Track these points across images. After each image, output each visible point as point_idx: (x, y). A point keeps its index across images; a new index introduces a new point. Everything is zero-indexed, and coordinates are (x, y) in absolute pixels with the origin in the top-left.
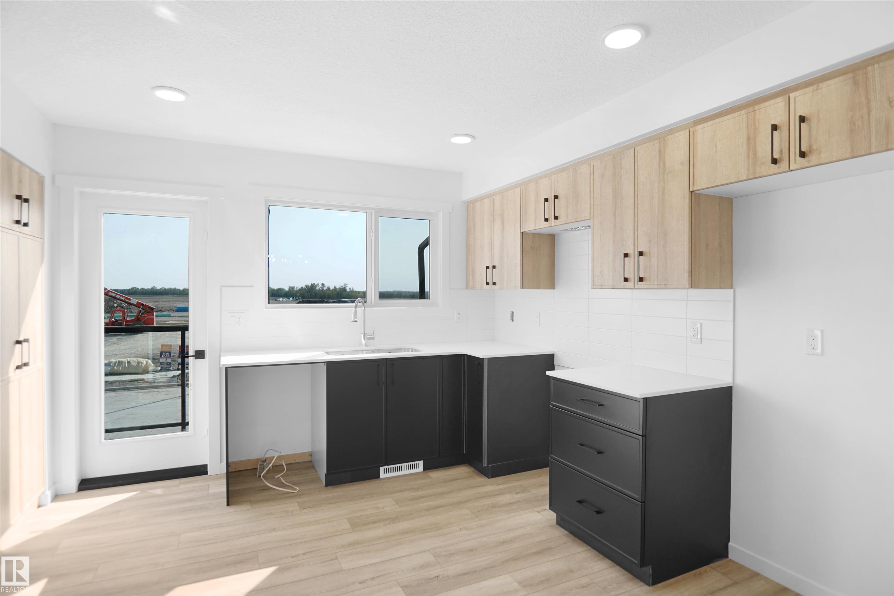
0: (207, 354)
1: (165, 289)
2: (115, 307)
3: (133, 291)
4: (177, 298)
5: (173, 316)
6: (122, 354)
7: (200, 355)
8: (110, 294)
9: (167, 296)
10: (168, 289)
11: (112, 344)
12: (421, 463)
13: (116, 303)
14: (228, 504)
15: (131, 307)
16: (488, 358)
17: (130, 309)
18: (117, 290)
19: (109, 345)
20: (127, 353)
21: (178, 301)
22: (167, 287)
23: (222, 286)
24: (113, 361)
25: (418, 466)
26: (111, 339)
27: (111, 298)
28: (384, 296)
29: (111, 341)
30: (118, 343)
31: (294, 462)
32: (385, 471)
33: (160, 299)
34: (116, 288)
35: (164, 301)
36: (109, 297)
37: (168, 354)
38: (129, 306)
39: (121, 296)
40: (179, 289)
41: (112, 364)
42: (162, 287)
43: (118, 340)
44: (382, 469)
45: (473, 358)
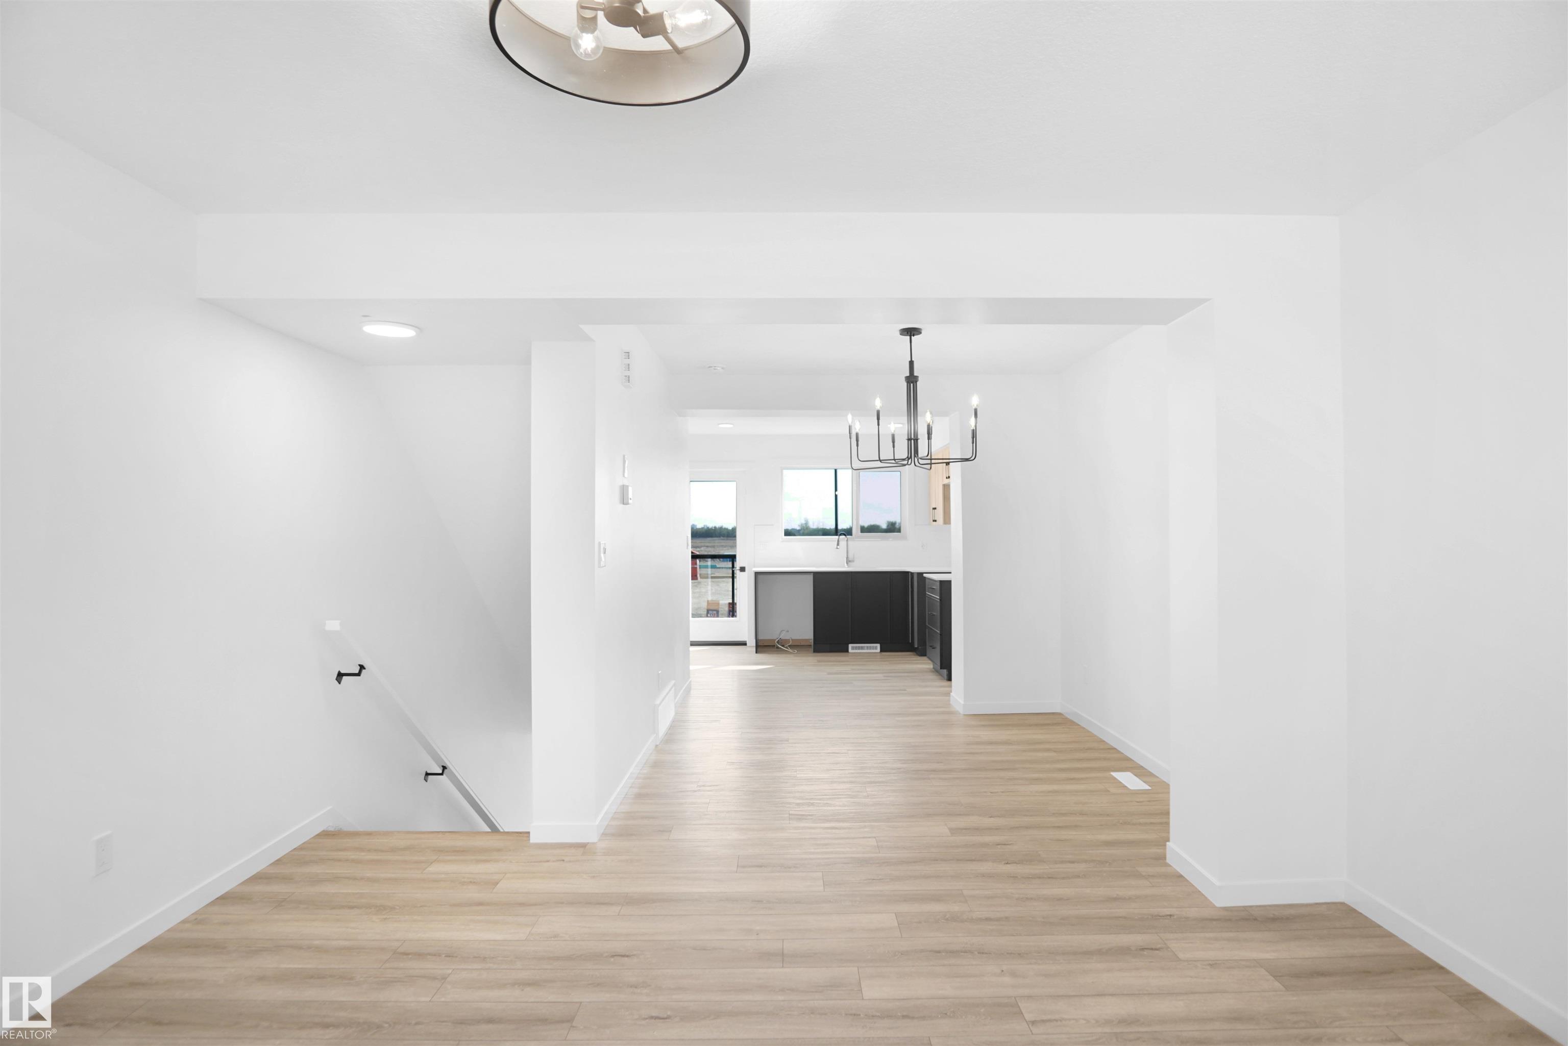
0: (746, 569)
1: (708, 528)
4: (724, 541)
5: (720, 568)
7: (743, 569)
9: (710, 539)
10: (711, 529)
12: (878, 646)
14: (756, 653)
16: (917, 573)
21: (725, 546)
22: (711, 525)
23: (756, 525)
25: (876, 648)
31: (800, 644)
32: (853, 648)
33: (702, 543)
35: (707, 547)
37: (715, 612)
40: (727, 529)
42: (704, 526)
44: (850, 646)
45: (912, 574)
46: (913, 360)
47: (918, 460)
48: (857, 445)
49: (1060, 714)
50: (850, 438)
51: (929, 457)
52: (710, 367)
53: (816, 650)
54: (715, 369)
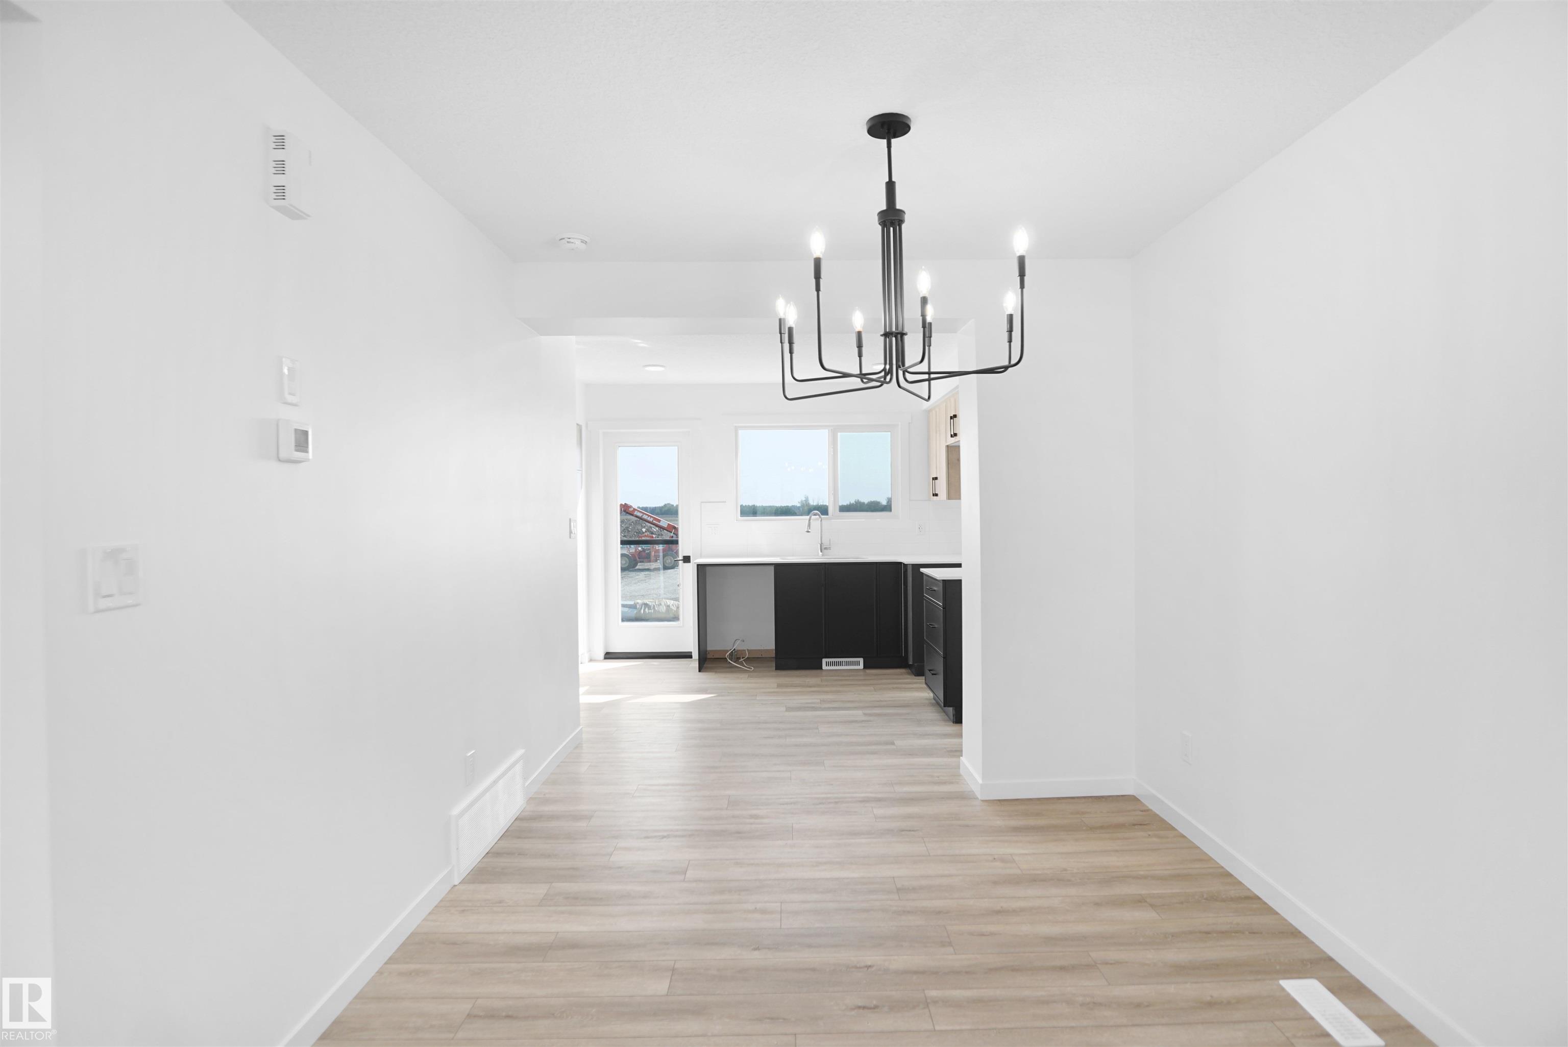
0: (690, 559)
2: (643, 533)
3: (666, 509)
6: (650, 594)
7: (687, 559)
8: (636, 513)
11: (638, 582)
12: (861, 660)
13: (644, 527)
14: (700, 671)
15: (663, 533)
16: (913, 565)
17: (662, 535)
18: (645, 509)
19: (635, 583)
20: (656, 594)
23: (702, 502)
24: (639, 601)
25: (858, 664)
26: (638, 575)
27: (639, 519)
28: (844, 509)
29: (637, 578)
30: (645, 580)
31: (760, 656)
32: (828, 665)
34: (645, 506)
36: (636, 519)
38: (661, 531)
39: (649, 516)
41: (638, 606)
43: (646, 577)
44: (824, 661)
45: (906, 565)
46: (894, 179)
47: (904, 374)
48: (791, 352)
49: (1132, 799)
50: (781, 342)
51: (924, 367)
52: (561, 239)
53: (778, 668)
54: (568, 242)
